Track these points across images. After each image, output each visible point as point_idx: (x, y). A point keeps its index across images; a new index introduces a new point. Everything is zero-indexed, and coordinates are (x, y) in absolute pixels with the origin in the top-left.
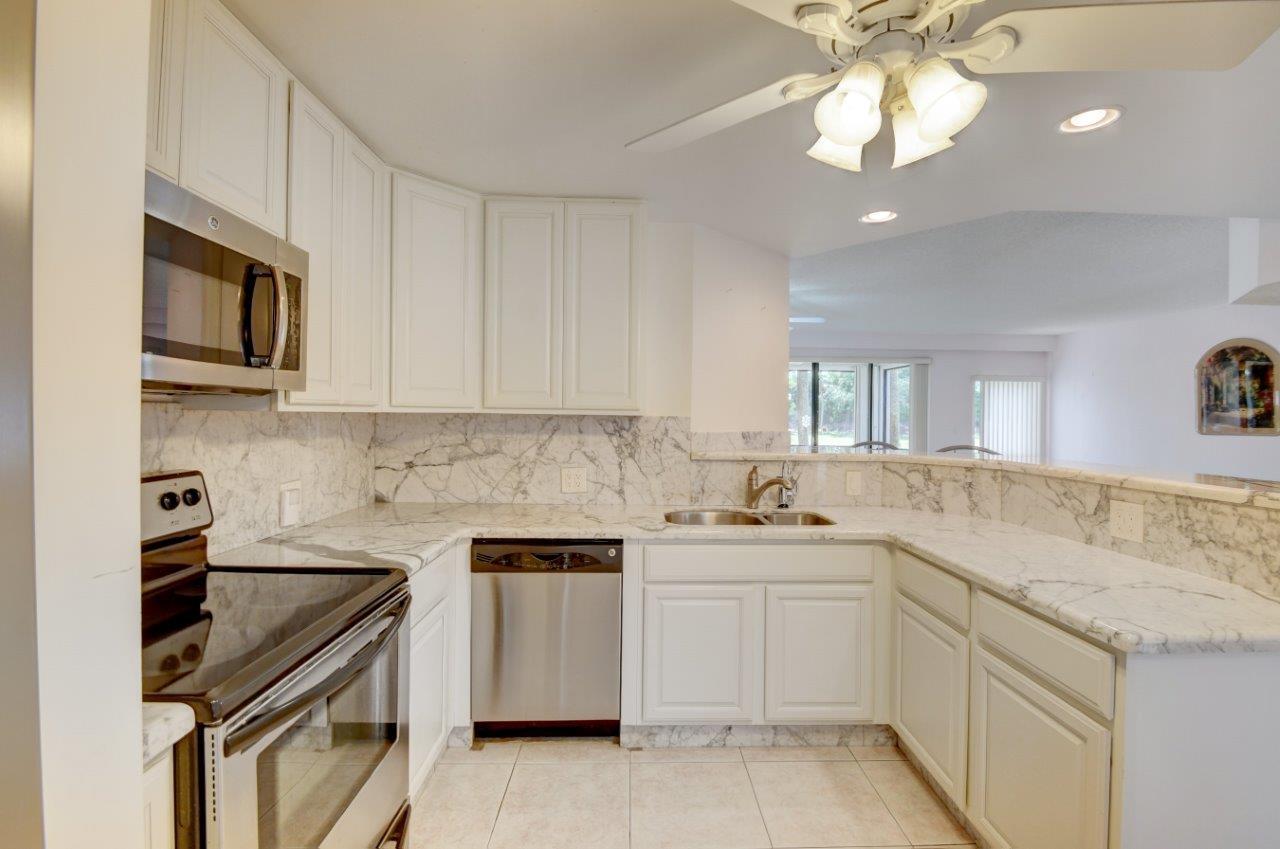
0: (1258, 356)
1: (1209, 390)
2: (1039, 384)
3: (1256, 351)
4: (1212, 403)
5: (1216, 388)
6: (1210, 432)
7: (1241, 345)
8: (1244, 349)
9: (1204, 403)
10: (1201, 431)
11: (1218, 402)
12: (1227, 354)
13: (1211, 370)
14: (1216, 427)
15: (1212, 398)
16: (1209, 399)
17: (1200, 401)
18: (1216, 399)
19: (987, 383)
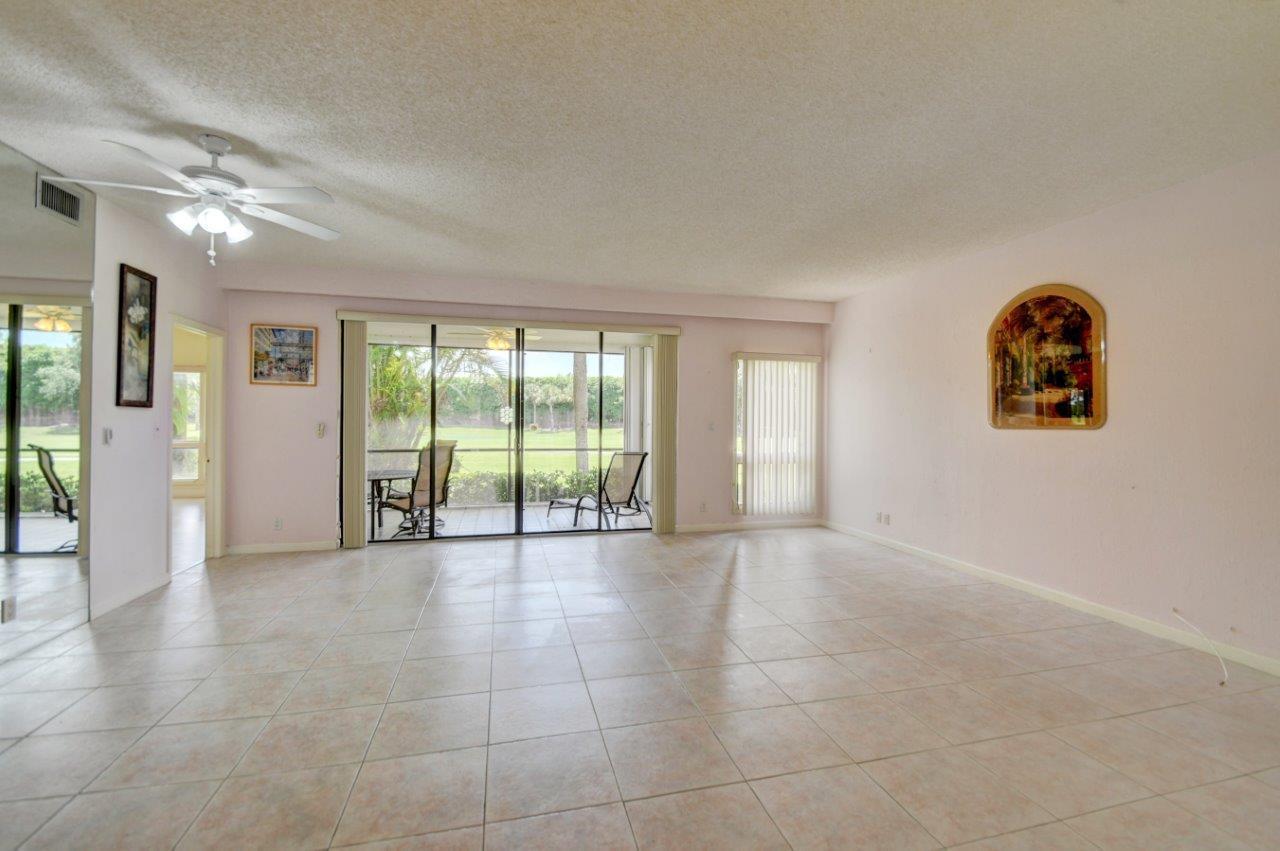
0: (1069, 309)
1: (1005, 365)
2: (815, 365)
3: (1068, 301)
4: (1009, 383)
5: (1014, 361)
6: (1006, 426)
7: (1046, 294)
8: (1051, 299)
9: (999, 383)
10: (995, 423)
11: (1017, 382)
12: (1028, 308)
13: (1008, 335)
14: (1011, 420)
15: (1009, 374)
16: (1004, 378)
17: (995, 381)
18: (1013, 378)
19: (750, 363)
